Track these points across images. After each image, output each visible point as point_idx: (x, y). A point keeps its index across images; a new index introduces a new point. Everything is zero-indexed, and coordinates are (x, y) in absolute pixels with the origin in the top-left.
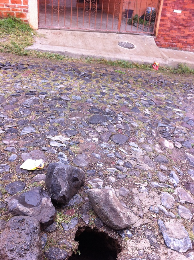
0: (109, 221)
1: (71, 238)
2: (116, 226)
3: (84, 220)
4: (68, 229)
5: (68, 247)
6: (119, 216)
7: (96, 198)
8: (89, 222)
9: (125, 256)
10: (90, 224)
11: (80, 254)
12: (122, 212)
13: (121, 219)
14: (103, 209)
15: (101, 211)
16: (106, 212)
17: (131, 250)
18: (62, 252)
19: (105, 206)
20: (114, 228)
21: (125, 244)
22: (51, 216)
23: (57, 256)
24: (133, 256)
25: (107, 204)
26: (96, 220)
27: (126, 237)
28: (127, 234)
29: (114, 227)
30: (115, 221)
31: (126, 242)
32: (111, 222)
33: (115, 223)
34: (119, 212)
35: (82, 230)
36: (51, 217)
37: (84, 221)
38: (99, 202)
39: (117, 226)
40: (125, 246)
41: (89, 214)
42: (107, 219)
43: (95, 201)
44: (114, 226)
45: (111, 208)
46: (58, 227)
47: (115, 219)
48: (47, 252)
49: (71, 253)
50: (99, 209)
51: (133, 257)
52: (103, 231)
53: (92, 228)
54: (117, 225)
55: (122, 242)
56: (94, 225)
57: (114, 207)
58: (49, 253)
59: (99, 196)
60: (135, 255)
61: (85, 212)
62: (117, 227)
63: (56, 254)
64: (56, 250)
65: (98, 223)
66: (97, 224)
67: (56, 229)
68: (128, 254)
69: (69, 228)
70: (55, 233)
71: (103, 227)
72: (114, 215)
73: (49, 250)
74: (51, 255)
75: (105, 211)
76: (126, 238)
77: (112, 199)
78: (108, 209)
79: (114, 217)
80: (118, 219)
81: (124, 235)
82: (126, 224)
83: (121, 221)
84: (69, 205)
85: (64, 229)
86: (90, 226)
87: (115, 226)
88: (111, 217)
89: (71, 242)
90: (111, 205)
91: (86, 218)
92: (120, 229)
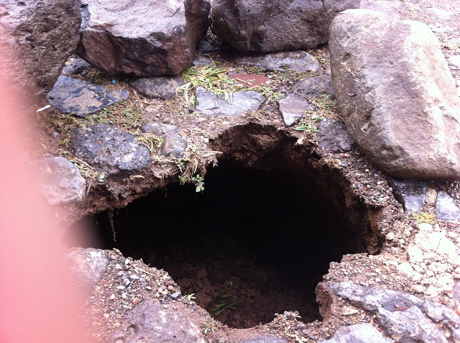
0: (371, 125)
1: (202, 134)
2: (394, 152)
3: (282, 109)
4: (211, 112)
5: (168, 150)
6: (422, 116)
7: (349, 34)
8: (298, 121)
9: (378, 270)
10: (298, 128)
11: (198, 190)
12: (441, 108)
13: (426, 131)
14: (364, 77)
15: (353, 85)
16: (369, 89)
17: (423, 265)
18: (134, 149)
19: (374, 67)
20: (384, 158)
21: (408, 233)
22: (157, 30)
23: (108, 151)
24: (420, 289)
25: (386, 59)
26: (326, 123)
27: (424, 211)
28: (434, 206)
29: (384, 152)
30: (396, 129)
31: (411, 229)
32: (375, 131)
33: (393, 138)
34: (430, 101)
35: (263, 140)
36: (152, 34)
37: (281, 114)
38: (355, 49)
39: (398, 152)
40: (402, 241)
41: (314, 102)
42: (368, 117)
43: (345, 45)
44: (384, 147)
45: (398, 77)
46: (181, 94)
47: (398, 122)
48: (84, 128)
49: (167, 171)
50: (350, 76)
51: (416, 293)
52: (336, 166)
53: (300, 142)
54: (401, 149)
55: (397, 224)
56: (309, 136)
57: (414, 77)
58: (87, 132)
59: (366, 27)
60: (433, 291)
61: (303, 95)
62: (396, 157)
63: (110, 146)
64: (117, 138)
65: (328, 136)
66: (323, 138)
67: (171, 97)
68: (395, 271)
69: (217, 111)
70: (160, 104)
71: (341, 154)
72: (402, 106)
73: (93, 127)
74: (86, 139)
75: (370, 84)
76: (425, 214)
77: (415, 46)
78: (384, 80)
79: (398, 116)
80: (414, 127)
81: (420, 201)
82: (444, 160)
83: (427, 140)
84: (259, 64)
85: (196, 104)
86: (294, 134)
87: (390, 149)
88: (384, 110)
89: (189, 140)
90: (404, 65)
91: (294, 105)
92: (409, 167)
